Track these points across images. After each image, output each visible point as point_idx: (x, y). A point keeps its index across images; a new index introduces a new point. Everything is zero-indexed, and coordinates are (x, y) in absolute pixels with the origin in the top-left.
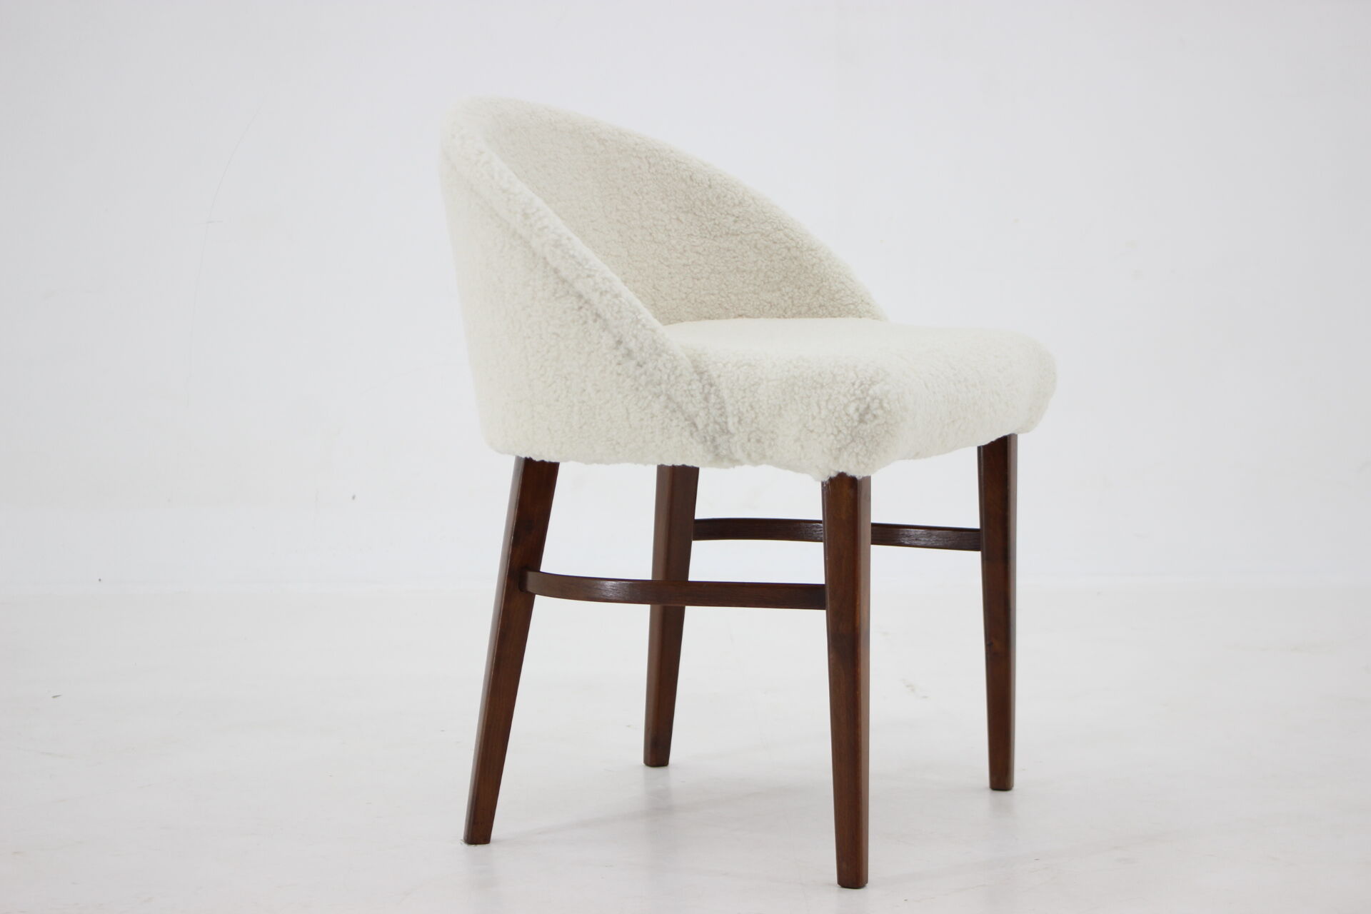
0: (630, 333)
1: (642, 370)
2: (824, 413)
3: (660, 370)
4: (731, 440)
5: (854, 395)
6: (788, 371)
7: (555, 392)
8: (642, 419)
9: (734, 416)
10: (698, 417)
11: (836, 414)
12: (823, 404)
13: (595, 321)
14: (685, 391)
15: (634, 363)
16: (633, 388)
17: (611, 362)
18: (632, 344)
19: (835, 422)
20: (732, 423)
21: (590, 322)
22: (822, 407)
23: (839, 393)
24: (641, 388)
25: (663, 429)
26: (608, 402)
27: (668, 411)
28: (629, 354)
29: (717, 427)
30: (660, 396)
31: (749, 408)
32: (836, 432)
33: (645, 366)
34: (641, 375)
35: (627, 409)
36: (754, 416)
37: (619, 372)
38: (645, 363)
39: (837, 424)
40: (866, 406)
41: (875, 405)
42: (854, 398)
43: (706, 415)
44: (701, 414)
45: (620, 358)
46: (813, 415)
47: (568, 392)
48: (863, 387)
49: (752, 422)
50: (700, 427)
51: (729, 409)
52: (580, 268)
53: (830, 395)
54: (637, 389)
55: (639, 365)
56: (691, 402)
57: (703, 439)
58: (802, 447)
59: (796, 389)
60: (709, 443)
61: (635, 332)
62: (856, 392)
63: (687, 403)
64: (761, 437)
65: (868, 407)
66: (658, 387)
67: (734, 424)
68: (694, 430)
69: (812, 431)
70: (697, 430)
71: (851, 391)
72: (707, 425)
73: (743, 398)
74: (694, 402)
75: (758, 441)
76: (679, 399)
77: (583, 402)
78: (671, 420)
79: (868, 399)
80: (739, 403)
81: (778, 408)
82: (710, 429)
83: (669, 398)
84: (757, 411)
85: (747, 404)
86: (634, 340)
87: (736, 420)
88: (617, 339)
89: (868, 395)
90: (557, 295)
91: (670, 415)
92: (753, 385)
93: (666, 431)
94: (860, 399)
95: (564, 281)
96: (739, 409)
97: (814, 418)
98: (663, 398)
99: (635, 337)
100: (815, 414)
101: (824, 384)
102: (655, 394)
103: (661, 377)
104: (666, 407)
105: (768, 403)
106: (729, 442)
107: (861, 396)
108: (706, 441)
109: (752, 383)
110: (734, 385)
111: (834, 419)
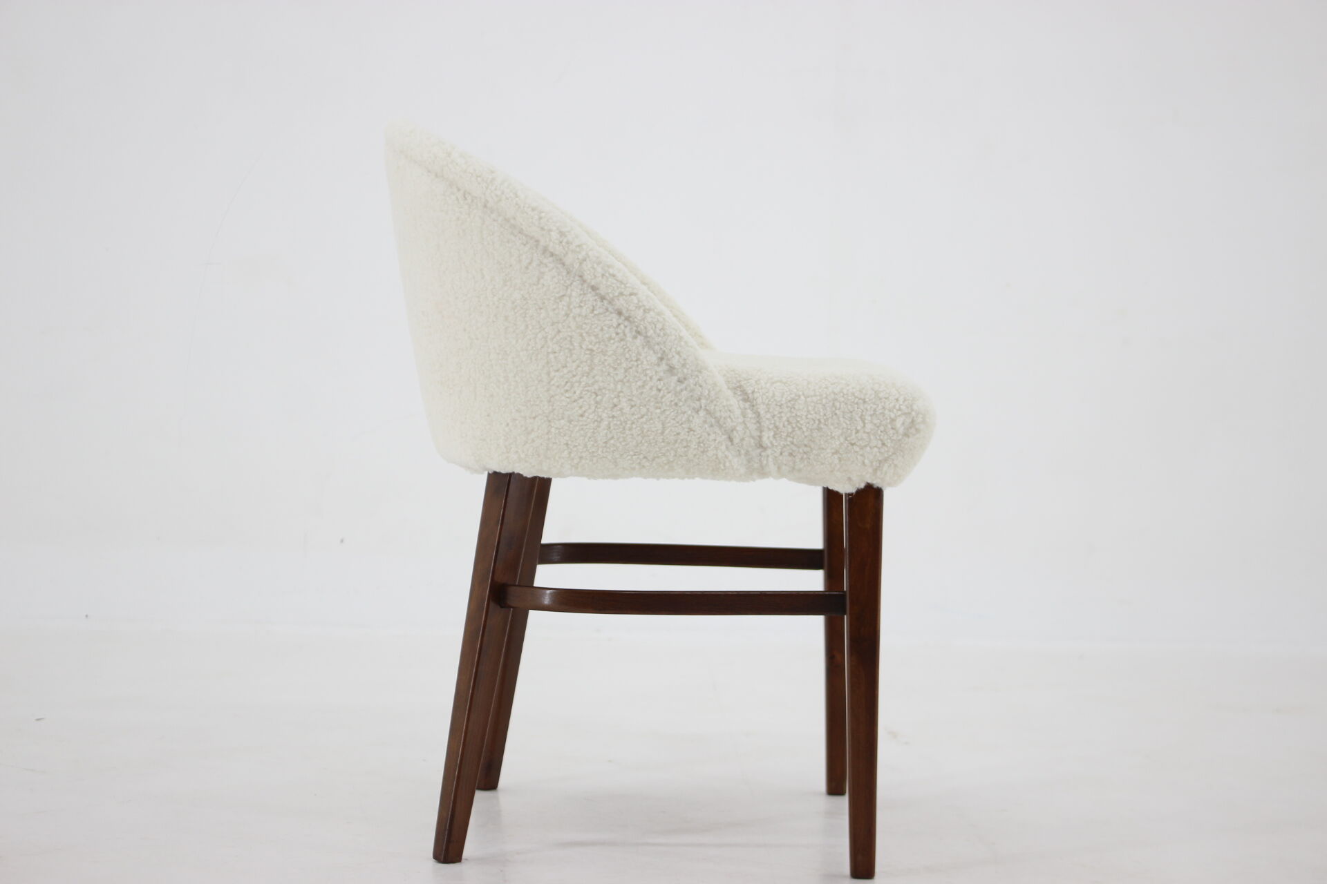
0: (673, 350)
1: (683, 386)
2: (869, 427)
3: (701, 386)
4: (763, 454)
5: (900, 409)
6: (827, 388)
7: (581, 407)
8: (678, 434)
9: (769, 429)
10: (735, 432)
11: (882, 428)
12: (868, 418)
13: (635, 337)
14: (724, 406)
15: (675, 378)
16: (673, 403)
17: (651, 378)
18: (675, 361)
19: (880, 436)
20: (767, 437)
21: (629, 338)
22: (866, 421)
23: (884, 408)
24: (681, 404)
25: (699, 443)
26: (642, 417)
27: (706, 426)
28: (671, 369)
29: (752, 441)
30: (698, 411)
31: (786, 423)
32: (880, 445)
33: (686, 382)
34: (682, 390)
35: (663, 424)
36: (790, 430)
37: (660, 387)
38: (685, 379)
39: (882, 437)
40: (910, 420)
41: (919, 419)
42: (899, 413)
43: (743, 429)
44: (738, 428)
45: (662, 374)
46: (856, 429)
47: (596, 407)
48: (906, 403)
49: (787, 436)
50: (736, 441)
51: (766, 423)
52: (623, 286)
53: (875, 410)
54: (676, 404)
55: (680, 381)
56: (730, 417)
57: (738, 453)
58: (840, 460)
59: (837, 404)
60: (743, 456)
61: (679, 349)
62: (902, 407)
63: (725, 418)
64: (793, 451)
65: (913, 421)
66: (698, 403)
67: (768, 438)
68: (730, 444)
69: (853, 444)
70: (732, 444)
71: (897, 407)
72: (742, 439)
73: (780, 413)
74: (732, 417)
75: (791, 454)
76: (718, 414)
77: (613, 417)
78: (709, 435)
79: (913, 413)
80: (776, 418)
81: (817, 422)
82: (745, 443)
83: (708, 412)
84: (794, 425)
85: (784, 419)
86: (677, 357)
87: (772, 434)
88: (659, 355)
89: (912, 410)
90: (595, 312)
91: (708, 429)
92: (790, 401)
93: (702, 445)
94: (905, 414)
95: (603, 298)
96: (774, 423)
97: (857, 432)
98: (702, 413)
99: (678, 353)
100: (859, 428)
101: (867, 400)
102: (694, 409)
103: (701, 393)
104: (705, 422)
105: (807, 418)
106: (760, 455)
107: (907, 411)
108: (740, 455)
109: (789, 398)
110: (769, 401)
111: (879, 432)
